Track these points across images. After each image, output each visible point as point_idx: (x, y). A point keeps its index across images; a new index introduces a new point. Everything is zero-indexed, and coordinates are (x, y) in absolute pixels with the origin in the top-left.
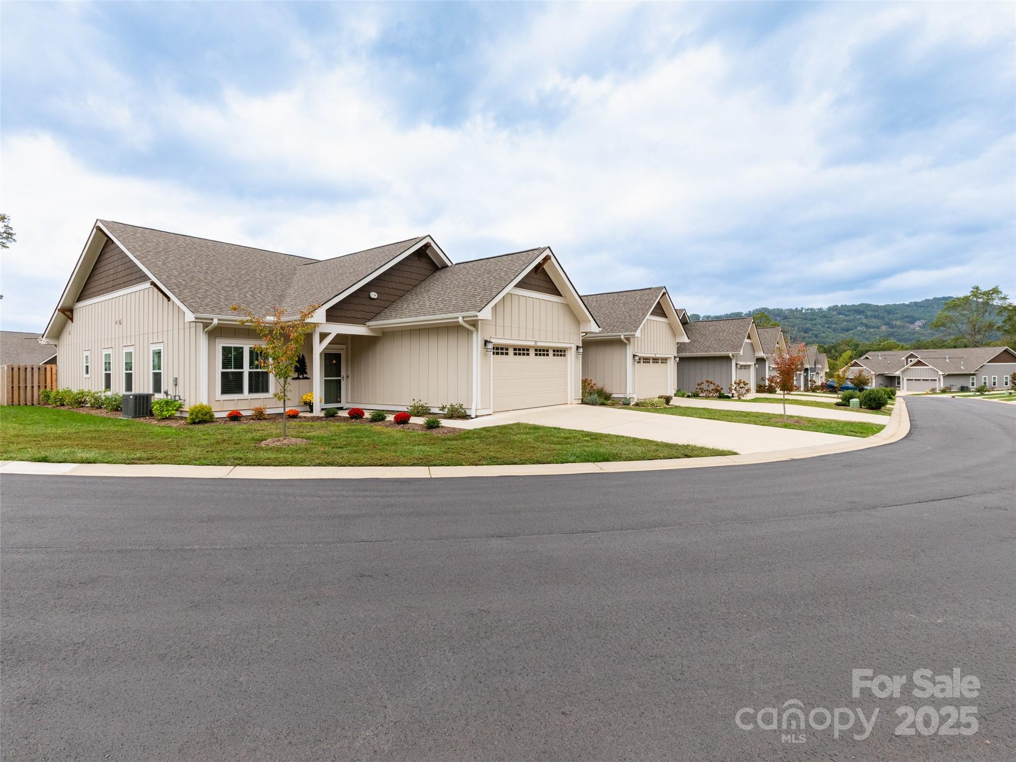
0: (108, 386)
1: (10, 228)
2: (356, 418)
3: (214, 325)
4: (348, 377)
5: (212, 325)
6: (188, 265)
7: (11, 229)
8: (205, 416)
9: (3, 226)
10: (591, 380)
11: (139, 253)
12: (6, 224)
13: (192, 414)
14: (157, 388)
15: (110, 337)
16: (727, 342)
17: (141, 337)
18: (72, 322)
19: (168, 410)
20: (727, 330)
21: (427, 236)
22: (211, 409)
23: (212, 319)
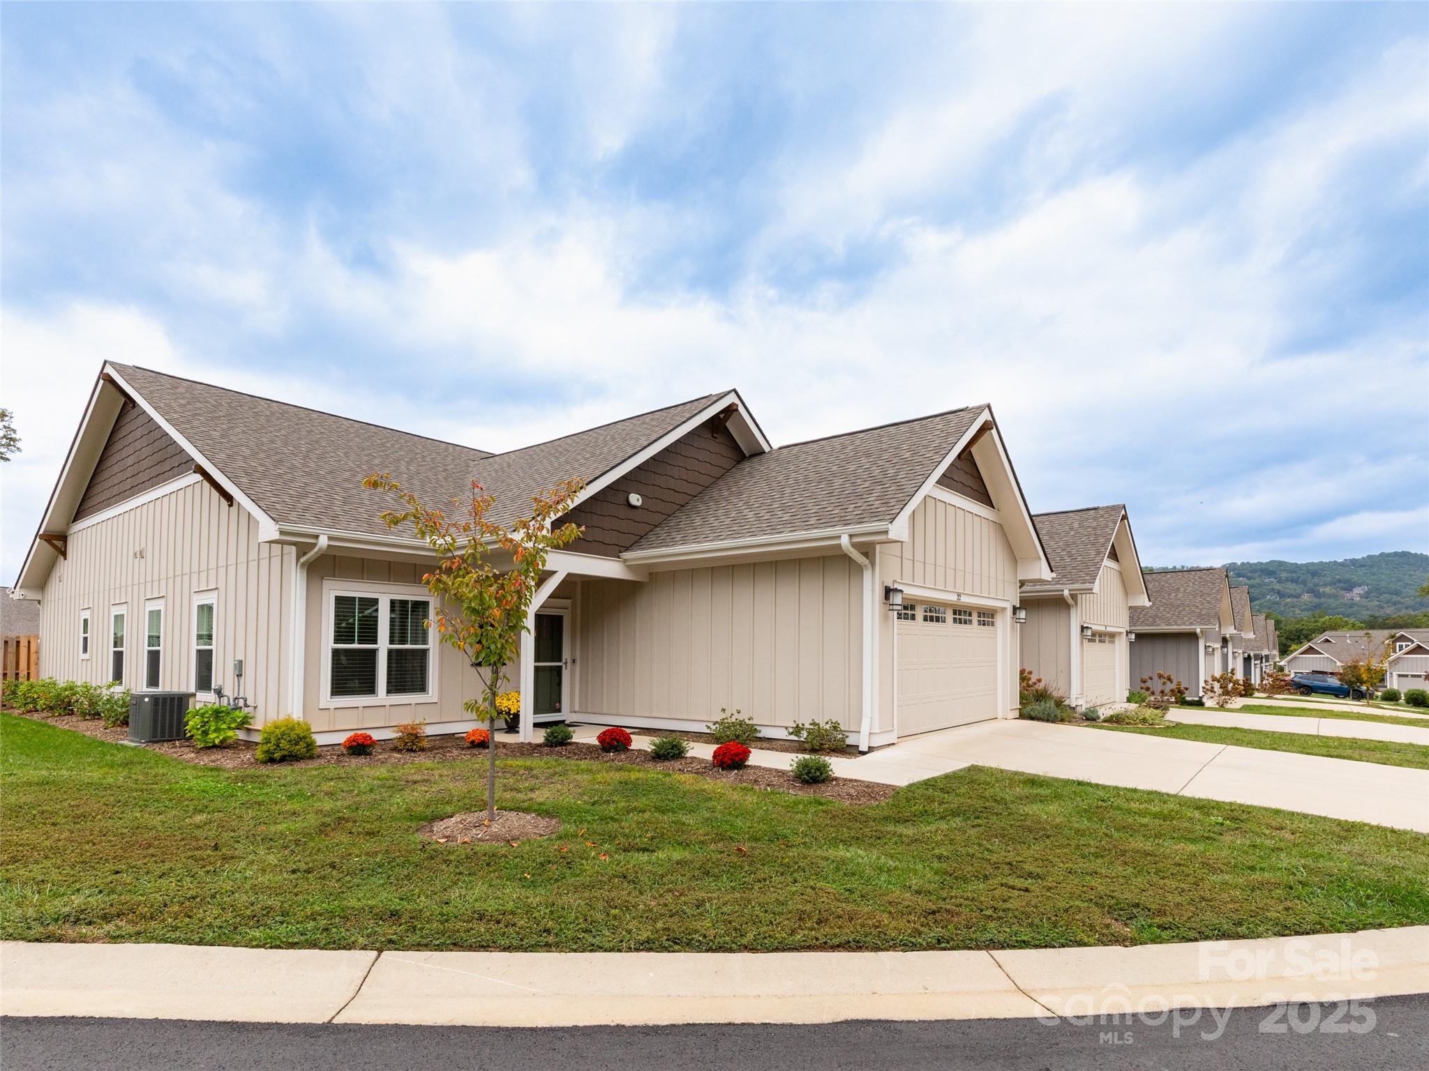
0: (118, 675)
1: (13, 430)
2: (616, 750)
3: (319, 550)
4: (574, 661)
5: (316, 550)
6: (273, 442)
7: (15, 431)
8: (296, 745)
9: (1, 427)
10: (1030, 673)
11: (176, 416)
12: (7, 425)
13: (267, 741)
14: (204, 682)
15: (123, 584)
16: (1187, 609)
17: (178, 579)
18: (65, 559)
19: (217, 730)
20: (1182, 589)
21: (729, 392)
22: (308, 730)
23: (317, 537)
